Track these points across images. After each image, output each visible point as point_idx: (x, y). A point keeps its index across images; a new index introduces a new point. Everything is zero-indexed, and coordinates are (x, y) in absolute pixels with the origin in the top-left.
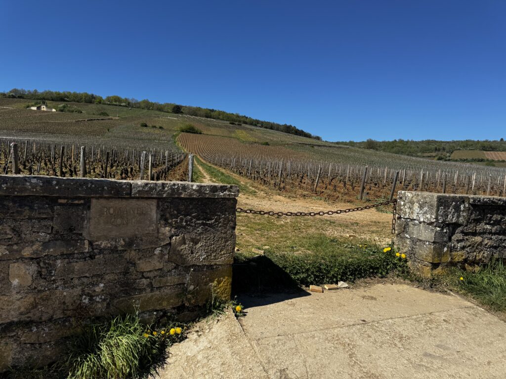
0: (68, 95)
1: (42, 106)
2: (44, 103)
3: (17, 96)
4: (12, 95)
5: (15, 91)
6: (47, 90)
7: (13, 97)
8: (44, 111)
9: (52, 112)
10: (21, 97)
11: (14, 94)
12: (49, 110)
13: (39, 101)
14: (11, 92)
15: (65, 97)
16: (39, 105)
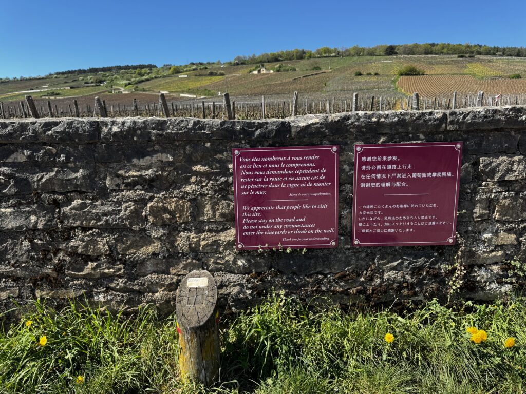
0: (281, 54)
1: (262, 70)
2: (263, 66)
3: (240, 63)
4: (236, 63)
5: (239, 58)
6: (264, 53)
7: (237, 64)
8: (264, 74)
9: (270, 73)
10: (243, 63)
11: (237, 61)
12: (267, 72)
13: (258, 65)
14: (235, 60)
15: (279, 57)
16: (259, 69)
